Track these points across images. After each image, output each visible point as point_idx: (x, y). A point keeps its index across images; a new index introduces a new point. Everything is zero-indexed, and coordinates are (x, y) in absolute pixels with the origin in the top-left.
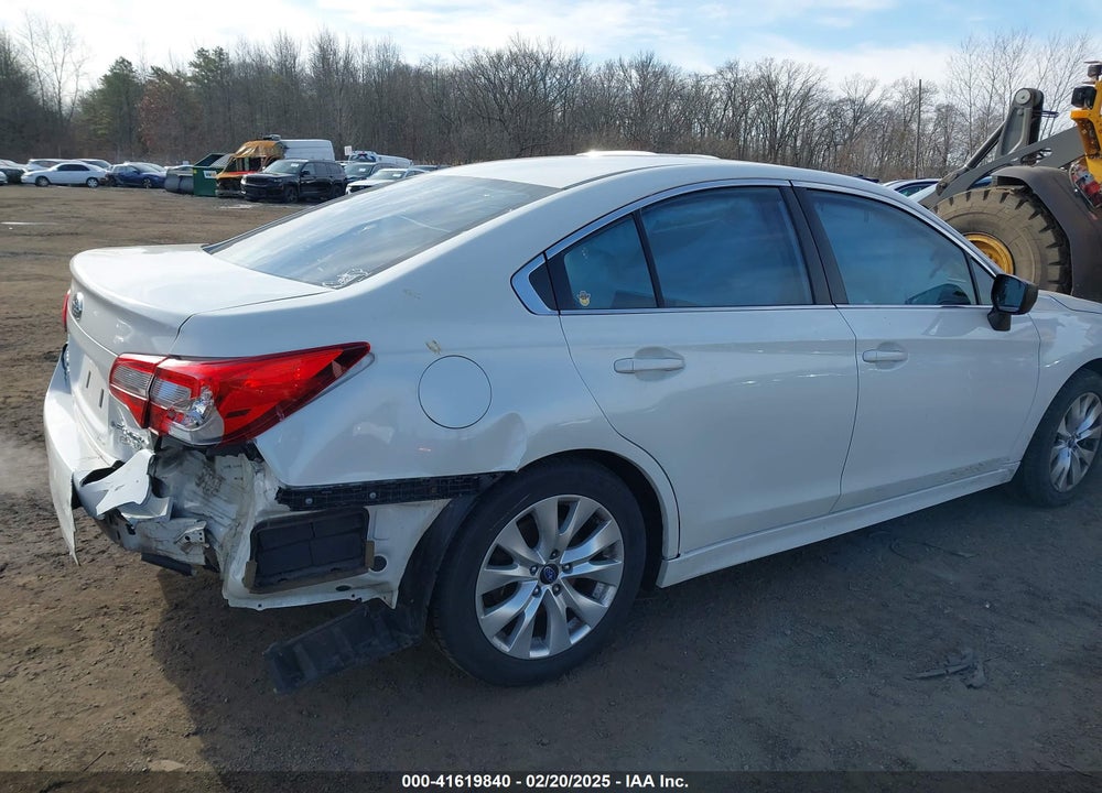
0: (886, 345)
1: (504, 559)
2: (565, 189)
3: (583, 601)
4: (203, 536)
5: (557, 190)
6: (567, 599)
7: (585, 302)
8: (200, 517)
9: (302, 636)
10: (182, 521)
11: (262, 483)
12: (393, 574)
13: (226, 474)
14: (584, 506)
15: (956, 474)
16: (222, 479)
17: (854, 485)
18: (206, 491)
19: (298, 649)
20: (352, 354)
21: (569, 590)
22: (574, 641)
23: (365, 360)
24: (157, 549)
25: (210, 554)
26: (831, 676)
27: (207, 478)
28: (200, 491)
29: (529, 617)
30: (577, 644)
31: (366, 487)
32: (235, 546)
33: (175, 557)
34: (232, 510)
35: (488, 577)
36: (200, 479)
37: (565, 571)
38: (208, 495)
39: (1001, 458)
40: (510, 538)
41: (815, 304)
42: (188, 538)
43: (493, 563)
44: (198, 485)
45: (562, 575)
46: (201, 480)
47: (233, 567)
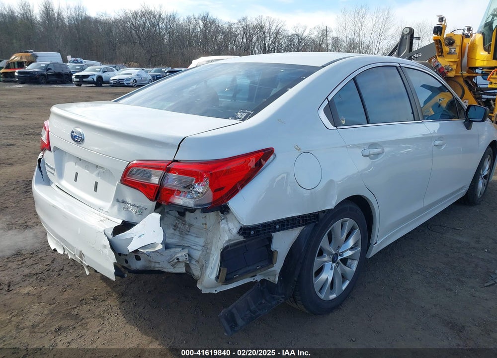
0: (440, 138)
2: (323, 67)
3: (347, 269)
4: (187, 257)
6: (342, 269)
7: (343, 122)
8: (183, 247)
9: (234, 304)
10: (172, 250)
11: (226, 226)
12: (278, 266)
13: (193, 222)
14: (349, 223)
16: (191, 225)
17: (427, 202)
18: (181, 233)
19: (234, 311)
20: (266, 154)
21: (341, 264)
22: (344, 288)
23: (272, 157)
24: (154, 267)
25: (187, 266)
27: (180, 225)
28: (177, 233)
29: (330, 280)
30: (346, 289)
31: (275, 223)
32: (207, 261)
33: (166, 270)
34: (201, 241)
35: (318, 261)
36: (175, 226)
37: (340, 255)
38: (183, 234)
40: (325, 243)
41: (414, 120)
42: (178, 259)
43: (319, 255)
44: (175, 230)
45: (339, 258)
46: (175, 227)
47: (209, 271)
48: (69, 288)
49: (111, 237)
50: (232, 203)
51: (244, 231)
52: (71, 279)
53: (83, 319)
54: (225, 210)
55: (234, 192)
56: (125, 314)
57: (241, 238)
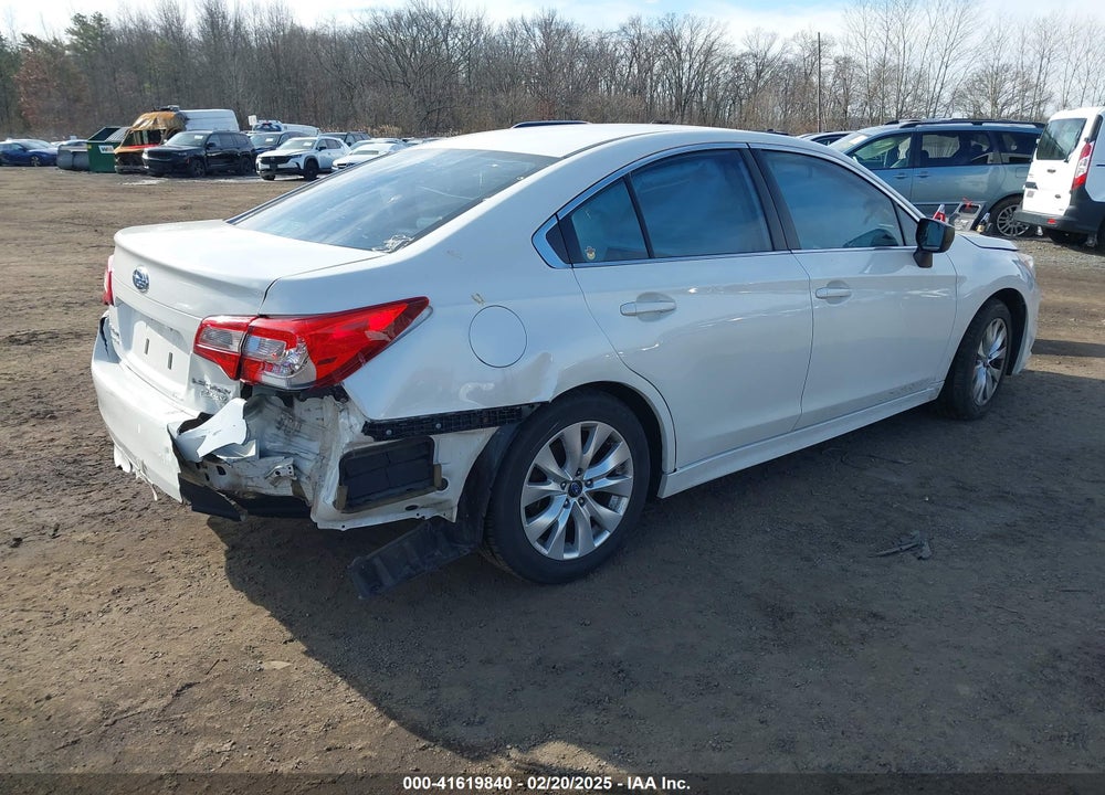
0: (834, 284)
1: (540, 476)
2: (565, 157)
3: (603, 511)
4: (292, 470)
5: (558, 160)
6: (591, 509)
7: (591, 256)
8: (287, 455)
9: (379, 550)
10: (270, 459)
11: (346, 422)
12: (453, 493)
13: (305, 416)
14: (602, 430)
15: (894, 394)
16: (301, 421)
17: (813, 405)
18: (287, 433)
19: (377, 562)
20: (410, 310)
21: (591, 501)
22: (597, 545)
23: (425, 312)
24: (246, 486)
25: (296, 484)
26: (808, 559)
27: (286, 422)
28: (281, 433)
29: (562, 525)
30: (601, 545)
31: (433, 419)
32: (322, 476)
33: (264, 492)
34: (315, 446)
35: (530, 492)
36: (279, 423)
37: (587, 486)
38: (291, 434)
39: (928, 379)
40: (545, 459)
41: (774, 250)
42: (278, 473)
43: (531, 481)
44: (279, 429)
45: (585, 489)
46: (280, 425)
47: (323, 493)
48: (151, 535)
49: (175, 435)
50: (350, 384)
51: (372, 428)
52: (157, 523)
53: (159, 579)
54: (341, 396)
55: (351, 367)
56: (230, 572)
57: (369, 442)
